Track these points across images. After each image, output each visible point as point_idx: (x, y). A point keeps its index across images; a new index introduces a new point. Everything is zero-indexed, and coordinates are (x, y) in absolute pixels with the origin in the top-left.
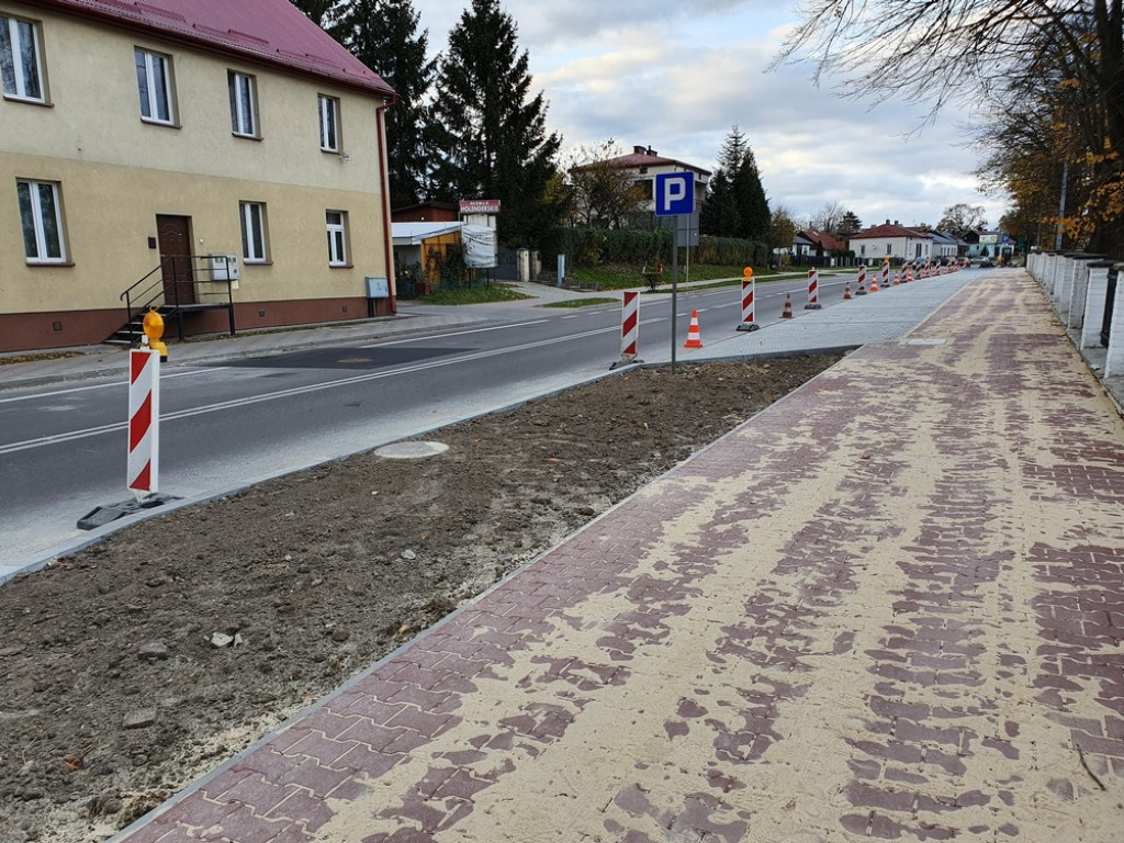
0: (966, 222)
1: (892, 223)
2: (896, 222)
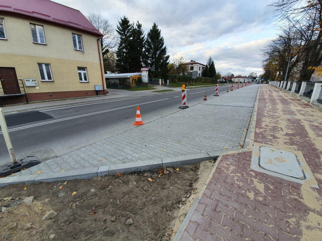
1: (240, 76)
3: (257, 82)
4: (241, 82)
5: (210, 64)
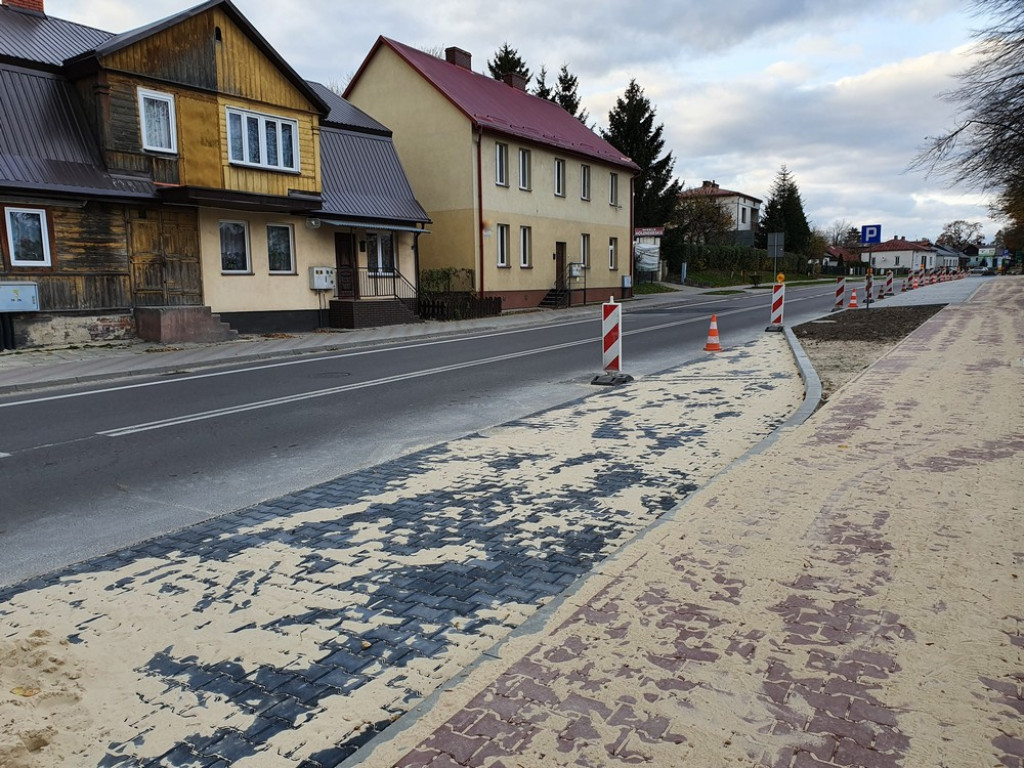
0: (964, 236)
1: (899, 238)
2: (903, 238)
3: (984, 269)
4: (904, 272)
5: (782, 197)
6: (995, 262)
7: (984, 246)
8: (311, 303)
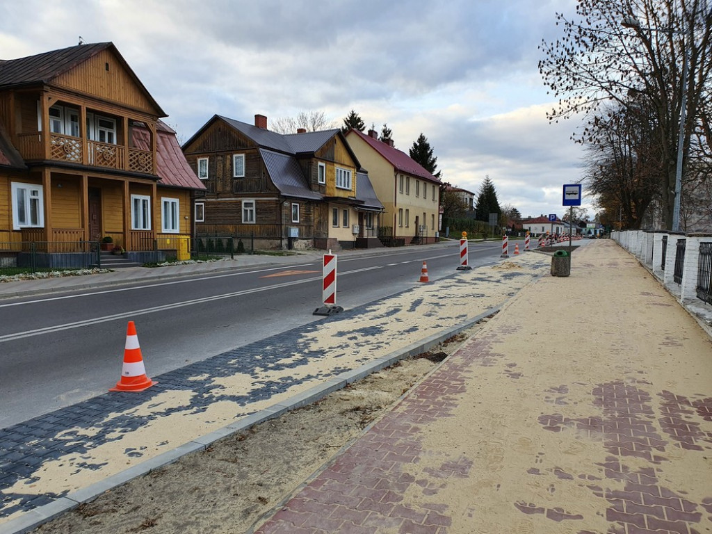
0: (578, 216)
3: (590, 236)
5: (486, 193)
6: (595, 231)
7: (589, 222)
8: (351, 238)
